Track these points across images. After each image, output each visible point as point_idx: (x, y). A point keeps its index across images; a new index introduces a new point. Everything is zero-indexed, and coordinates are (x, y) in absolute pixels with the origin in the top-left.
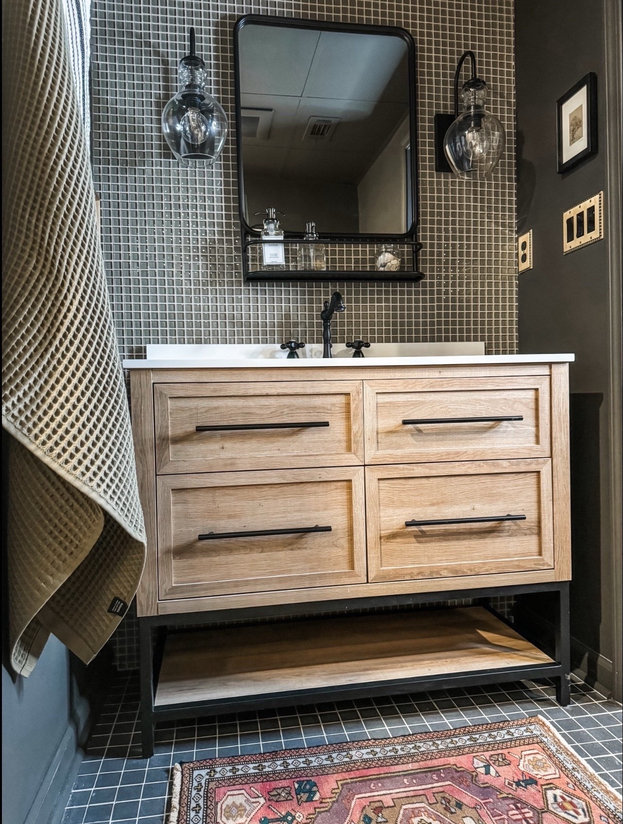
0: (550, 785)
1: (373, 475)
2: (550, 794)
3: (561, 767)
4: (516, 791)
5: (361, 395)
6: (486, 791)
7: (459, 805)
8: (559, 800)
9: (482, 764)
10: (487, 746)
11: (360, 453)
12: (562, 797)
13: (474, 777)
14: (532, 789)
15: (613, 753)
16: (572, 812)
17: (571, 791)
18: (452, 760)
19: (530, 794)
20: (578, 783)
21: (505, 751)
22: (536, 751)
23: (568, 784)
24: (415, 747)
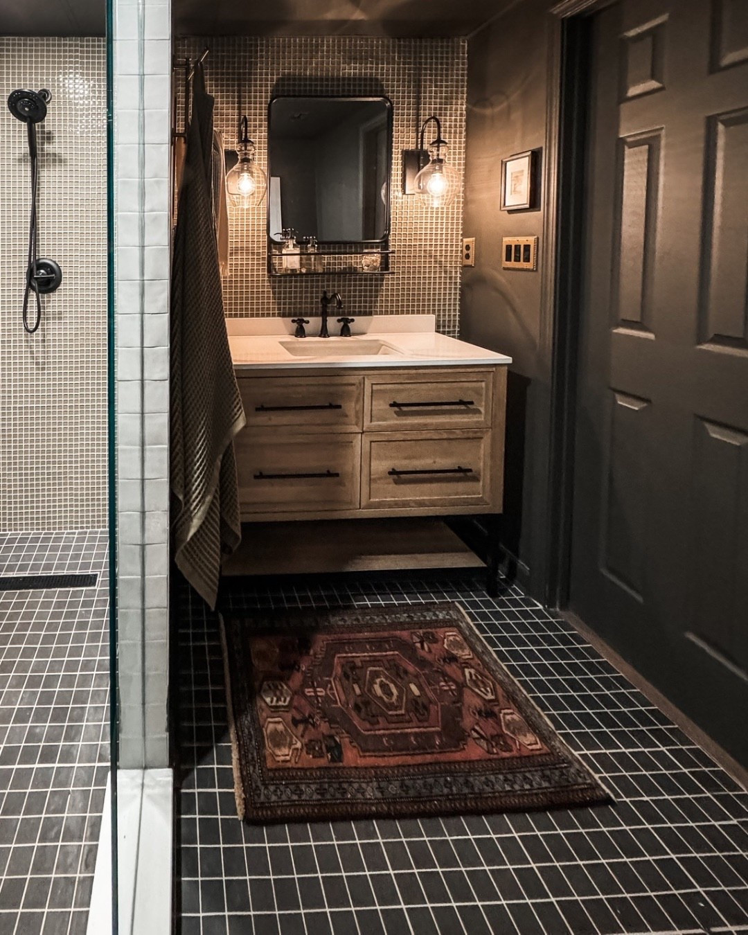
0: (467, 664)
1: (366, 439)
2: (467, 671)
3: (473, 649)
4: (443, 666)
5: (362, 386)
6: (422, 663)
7: (406, 672)
8: (474, 677)
9: (418, 640)
10: (422, 624)
11: (360, 424)
12: (476, 676)
13: (414, 650)
14: (454, 666)
15: (534, 646)
16: (482, 689)
17: (481, 671)
18: (398, 633)
19: (451, 669)
20: (485, 665)
21: (433, 630)
22: (454, 633)
23: (479, 665)
24: (371, 619)
